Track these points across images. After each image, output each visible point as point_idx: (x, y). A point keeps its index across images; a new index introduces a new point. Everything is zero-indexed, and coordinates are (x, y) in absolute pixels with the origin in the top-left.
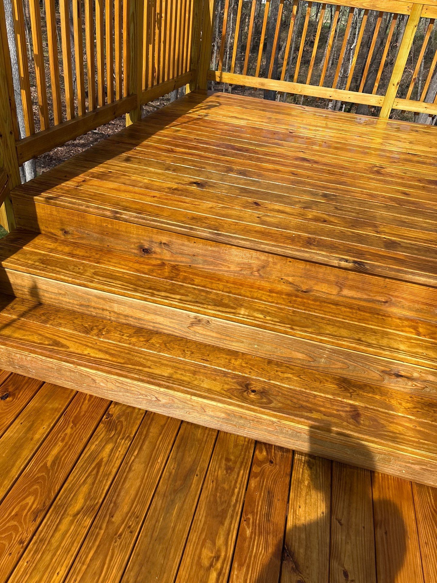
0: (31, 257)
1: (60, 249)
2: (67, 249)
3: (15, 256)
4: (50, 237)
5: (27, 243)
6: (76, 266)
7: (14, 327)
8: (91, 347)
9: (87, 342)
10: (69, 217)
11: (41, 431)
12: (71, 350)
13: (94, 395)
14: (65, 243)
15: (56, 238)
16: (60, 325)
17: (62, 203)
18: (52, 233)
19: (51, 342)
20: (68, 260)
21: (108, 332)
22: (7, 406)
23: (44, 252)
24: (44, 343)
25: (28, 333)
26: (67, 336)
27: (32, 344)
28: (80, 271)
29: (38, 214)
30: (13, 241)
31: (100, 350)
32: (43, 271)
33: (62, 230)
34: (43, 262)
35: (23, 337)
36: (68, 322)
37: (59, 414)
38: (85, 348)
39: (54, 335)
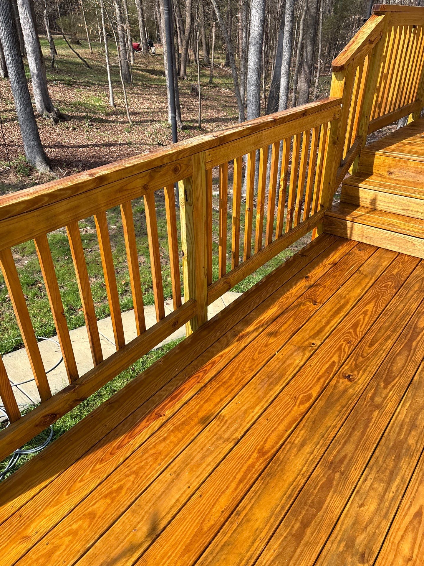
1: (388, 181)
2: (392, 181)
4: (378, 176)
10: (396, 163)
15: (383, 177)
16: (390, 218)
18: (380, 174)
23: (379, 182)
33: (388, 172)
34: (382, 185)
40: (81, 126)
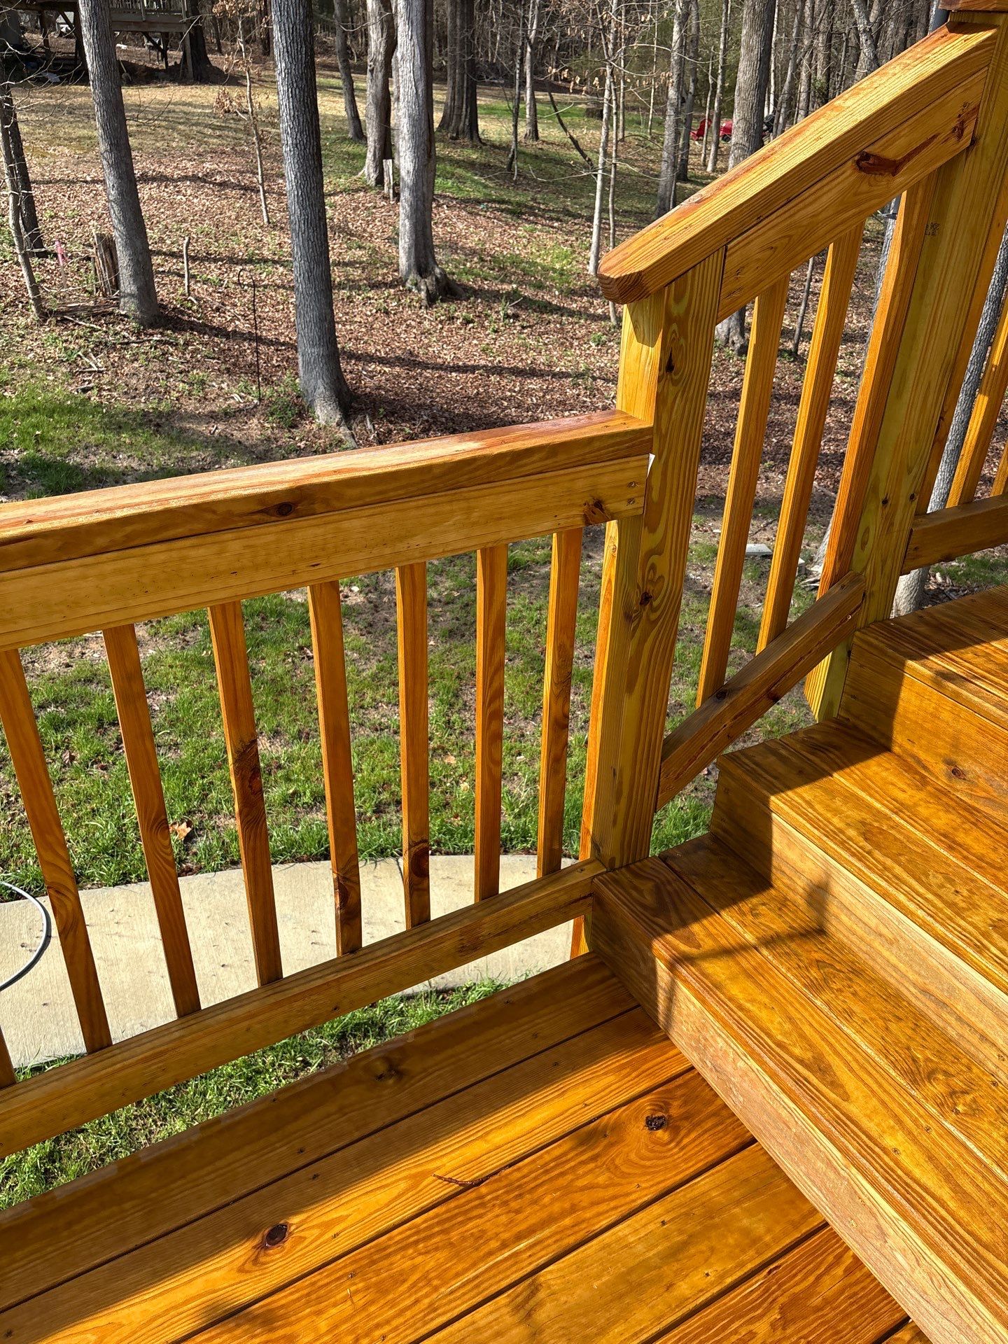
0: (844, 808)
1: (923, 811)
2: (943, 820)
3: (806, 792)
4: (909, 769)
5: (848, 767)
6: (951, 882)
7: (738, 964)
8: (909, 1133)
9: (906, 1111)
10: (980, 738)
11: (697, 1279)
12: (853, 1109)
13: (869, 1266)
14: (945, 799)
15: (923, 777)
16: (849, 1015)
17: (976, 699)
18: (919, 761)
19: (808, 1056)
20: (936, 856)
21: (975, 1110)
22: (652, 1151)
23: (878, 805)
24: (790, 1047)
25: (764, 999)
26: (857, 1061)
27: (763, 1035)
28: (958, 899)
29: (901, 703)
30: (816, 748)
31: (931, 1158)
32: (860, 860)
33: (949, 762)
34: (869, 835)
35: (748, 1005)
36: (872, 1019)
37: (758, 1261)
38: (893, 1128)
39: (824, 1039)
40: (487, 316)
